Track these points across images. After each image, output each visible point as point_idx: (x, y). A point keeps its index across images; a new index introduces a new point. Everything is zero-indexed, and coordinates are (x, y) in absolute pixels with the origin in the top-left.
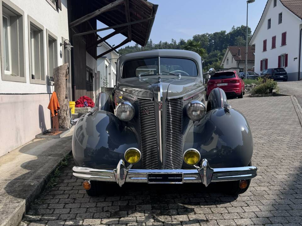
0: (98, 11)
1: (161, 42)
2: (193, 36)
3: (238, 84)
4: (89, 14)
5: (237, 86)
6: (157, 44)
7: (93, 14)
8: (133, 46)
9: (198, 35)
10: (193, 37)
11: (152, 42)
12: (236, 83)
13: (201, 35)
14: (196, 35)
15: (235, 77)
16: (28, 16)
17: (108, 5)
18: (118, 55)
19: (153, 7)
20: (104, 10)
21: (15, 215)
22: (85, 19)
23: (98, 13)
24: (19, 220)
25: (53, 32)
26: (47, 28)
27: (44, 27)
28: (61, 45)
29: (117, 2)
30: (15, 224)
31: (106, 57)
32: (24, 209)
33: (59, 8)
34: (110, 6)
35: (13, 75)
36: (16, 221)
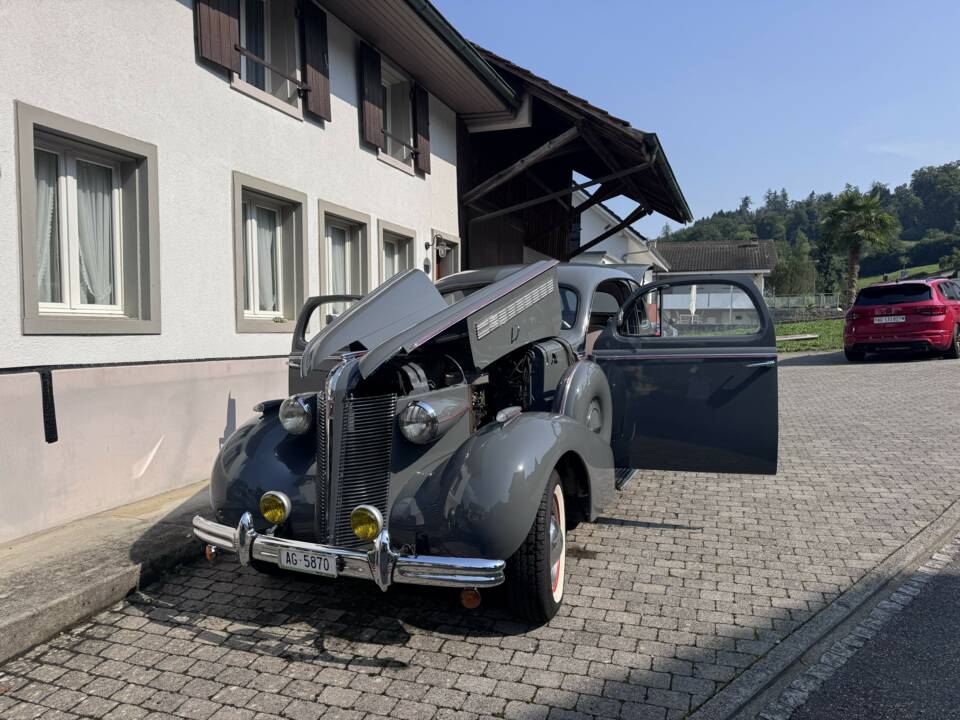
0: (519, 163)
1: (813, 193)
2: (913, 172)
3: (941, 318)
4: (501, 173)
5: (937, 325)
6: (800, 200)
7: (510, 171)
8: (733, 210)
9: (928, 168)
10: (913, 175)
11: (789, 196)
12: (932, 315)
13: (940, 167)
14: (922, 169)
15: (931, 298)
16: (319, 201)
17: (541, 148)
18: (644, 243)
19: (644, 140)
20: (532, 159)
21: (99, 587)
22: (491, 185)
23: (519, 167)
24: (116, 597)
25: (402, 223)
26: (380, 218)
27: (369, 217)
28: (427, 246)
29: (561, 139)
30: (101, 603)
31: (605, 252)
32: (135, 580)
33: (422, 170)
34: (545, 149)
35: (277, 320)
36: (104, 598)
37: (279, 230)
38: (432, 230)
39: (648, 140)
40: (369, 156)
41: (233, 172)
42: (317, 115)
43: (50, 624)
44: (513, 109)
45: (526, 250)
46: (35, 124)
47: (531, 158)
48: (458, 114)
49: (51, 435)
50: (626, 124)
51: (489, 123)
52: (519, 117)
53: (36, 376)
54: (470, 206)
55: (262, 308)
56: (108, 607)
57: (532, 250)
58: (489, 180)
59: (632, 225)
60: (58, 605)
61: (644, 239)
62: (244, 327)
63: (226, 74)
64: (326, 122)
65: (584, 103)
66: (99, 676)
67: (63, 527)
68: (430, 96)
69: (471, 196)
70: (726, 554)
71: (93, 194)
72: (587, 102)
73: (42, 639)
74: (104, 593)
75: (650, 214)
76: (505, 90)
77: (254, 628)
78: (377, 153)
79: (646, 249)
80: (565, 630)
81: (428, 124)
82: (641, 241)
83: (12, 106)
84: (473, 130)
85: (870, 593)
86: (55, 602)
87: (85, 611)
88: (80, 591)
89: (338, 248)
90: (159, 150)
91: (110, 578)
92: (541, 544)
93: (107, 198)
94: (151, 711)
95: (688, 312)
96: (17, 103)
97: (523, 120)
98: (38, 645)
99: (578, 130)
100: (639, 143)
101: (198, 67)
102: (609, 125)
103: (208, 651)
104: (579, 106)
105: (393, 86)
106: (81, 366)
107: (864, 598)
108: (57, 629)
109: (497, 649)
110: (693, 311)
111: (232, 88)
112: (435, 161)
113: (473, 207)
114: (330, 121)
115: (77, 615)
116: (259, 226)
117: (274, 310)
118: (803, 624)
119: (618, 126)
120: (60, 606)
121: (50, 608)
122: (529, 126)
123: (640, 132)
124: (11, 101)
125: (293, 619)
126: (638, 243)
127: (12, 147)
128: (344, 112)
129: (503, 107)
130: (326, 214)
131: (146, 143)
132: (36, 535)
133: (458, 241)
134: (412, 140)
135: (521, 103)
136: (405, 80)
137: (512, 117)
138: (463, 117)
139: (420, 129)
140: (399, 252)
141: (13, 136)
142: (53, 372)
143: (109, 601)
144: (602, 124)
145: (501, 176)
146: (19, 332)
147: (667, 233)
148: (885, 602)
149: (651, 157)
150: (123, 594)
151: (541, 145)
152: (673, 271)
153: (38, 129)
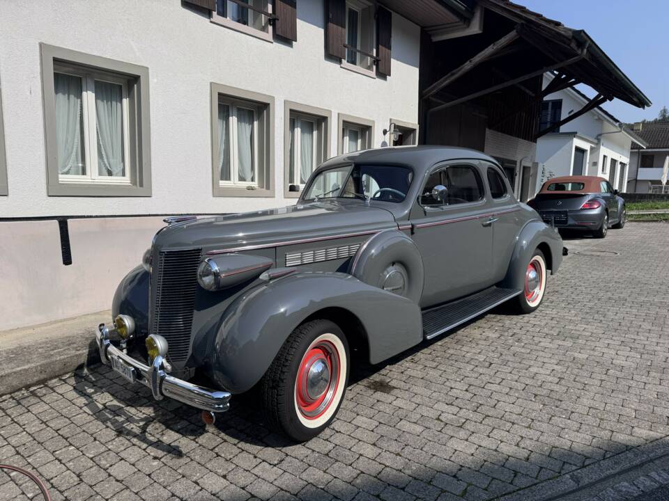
0: (468, 62)
4: (454, 71)
7: (459, 71)
16: (285, 102)
17: (486, 49)
18: (617, 124)
19: (573, 37)
20: (479, 59)
21: (53, 363)
22: (445, 82)
23: (467, 66)
24: (66, 370)
25: (360, 114)
26: (340, 112)
27: (331, 111)
28: (385, 132)
29: (503, 41)
30: (55, 372)
31: (576, 133)
32: (84, 359)
33: (383, 73)
34: (489, 50)
35: (250, 188)
36: (57, 370)
37: (256, 123)
38: (391, 120)
39: (577, 37)
40: (333, 66)
41: (211, 83)
42: (286, 37)
43: (16, 383)
44: (467, 21)
45: (488, 131)
46: (54, 58)
47: (477, 59)
48: (423, 29)
49: (67, 260)
50: (558, 24)
51: (447, 33)
52: (471, 25)
53: (56, 222)
54: (430, 98)
55: (242, 179)
56: (59, 376)
57: (496, 132)
58: (443, 79)
59: (601, 106)
60: (20, 371)
61: (617, 121)
62: (218, 193)
63: (207, 13)
64: (294, 43)
65: (523, 9)
66: (16, 422)
67: (76, 318)
68: (394, 15)
69: (430, 91)
70: (504, 407)
71: (110, 103)
72: (525, 8)
73: (9, 390)
74: (57, 366)
75: (611, 100)
76: (457, 6)
77: (121, 405)
78: (340, 62)
79: (619, 129)
80: (313, 451)
81: (391, 37)
82: (614, 123)
83: (38, 46)
84: (436, 39)
85: (612, 471)
86: (19, 369)
87: (43, 376)
88: (38, 364)
89: (307, 136)
90: (150, 71)
91: (62, 357)
92: (283, 382)
93: (119, 104)
94: (18, 453)
95: (660, 182)
96: (41, 45)
97: (475, 28)
98: (6, 394)
99: (517, 32)
100: (569, 40)
101: (183, 9)
102: (544, 26)
103: (84, 417)
104: (518, 12)
105: (363, 10)
106: (91, 217)
107: (603, 476)
108: (21, 386)
109: (252, 456)
110: (664, 182)
111: (211, 22)
112: (395, 65)
113: (434, 99)
114: (296, 41)
115: (36, 379)
116: (239, 121)
117: (252, 181)
118: (520, 489)
119: (551, 26)
120: (22, 372)
121: (15, 373)
122: (481, 32)
123: (570, 30)
124: (37, 43)
125: (149, 404)
126: (612, 124)
127: (39, 74)
128: (310, 34)
129: (458, 20)
130: (291, 110)
131: (139, 66)
132: (56, 322)
133: (417, 127)
134: (375, 50)
135: (473, 14)
136: (371, 4)
137: (465, 26)
138: (427, 29)
139: (384, 41)
140: (362, 138)
141: (39, 67)
142: (69, 221)
143: (62, 372)
144: (539, 25)
145: (453, 75)
146: (46, 194)
147: (664, 116)
148: (626, 484)
149: (582, 51)
150: (73, 368)
151: (487, 47)
152: (651, 148)
153: (56, 60)
